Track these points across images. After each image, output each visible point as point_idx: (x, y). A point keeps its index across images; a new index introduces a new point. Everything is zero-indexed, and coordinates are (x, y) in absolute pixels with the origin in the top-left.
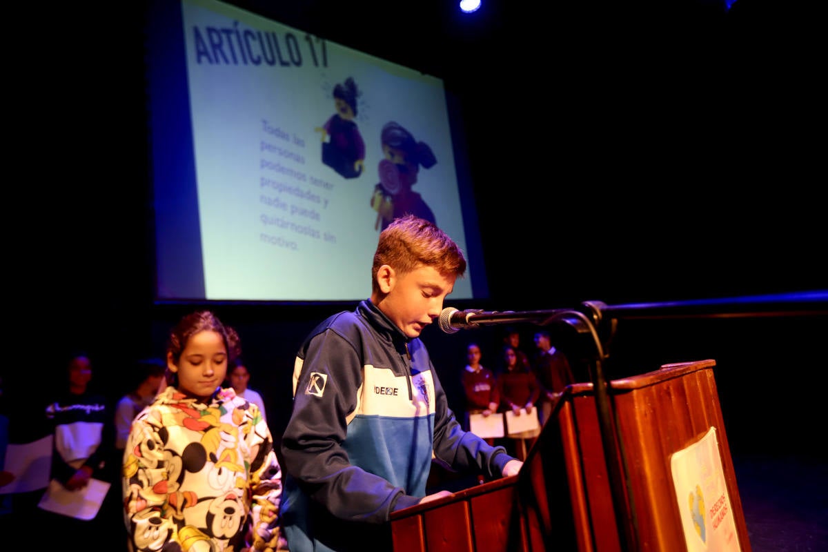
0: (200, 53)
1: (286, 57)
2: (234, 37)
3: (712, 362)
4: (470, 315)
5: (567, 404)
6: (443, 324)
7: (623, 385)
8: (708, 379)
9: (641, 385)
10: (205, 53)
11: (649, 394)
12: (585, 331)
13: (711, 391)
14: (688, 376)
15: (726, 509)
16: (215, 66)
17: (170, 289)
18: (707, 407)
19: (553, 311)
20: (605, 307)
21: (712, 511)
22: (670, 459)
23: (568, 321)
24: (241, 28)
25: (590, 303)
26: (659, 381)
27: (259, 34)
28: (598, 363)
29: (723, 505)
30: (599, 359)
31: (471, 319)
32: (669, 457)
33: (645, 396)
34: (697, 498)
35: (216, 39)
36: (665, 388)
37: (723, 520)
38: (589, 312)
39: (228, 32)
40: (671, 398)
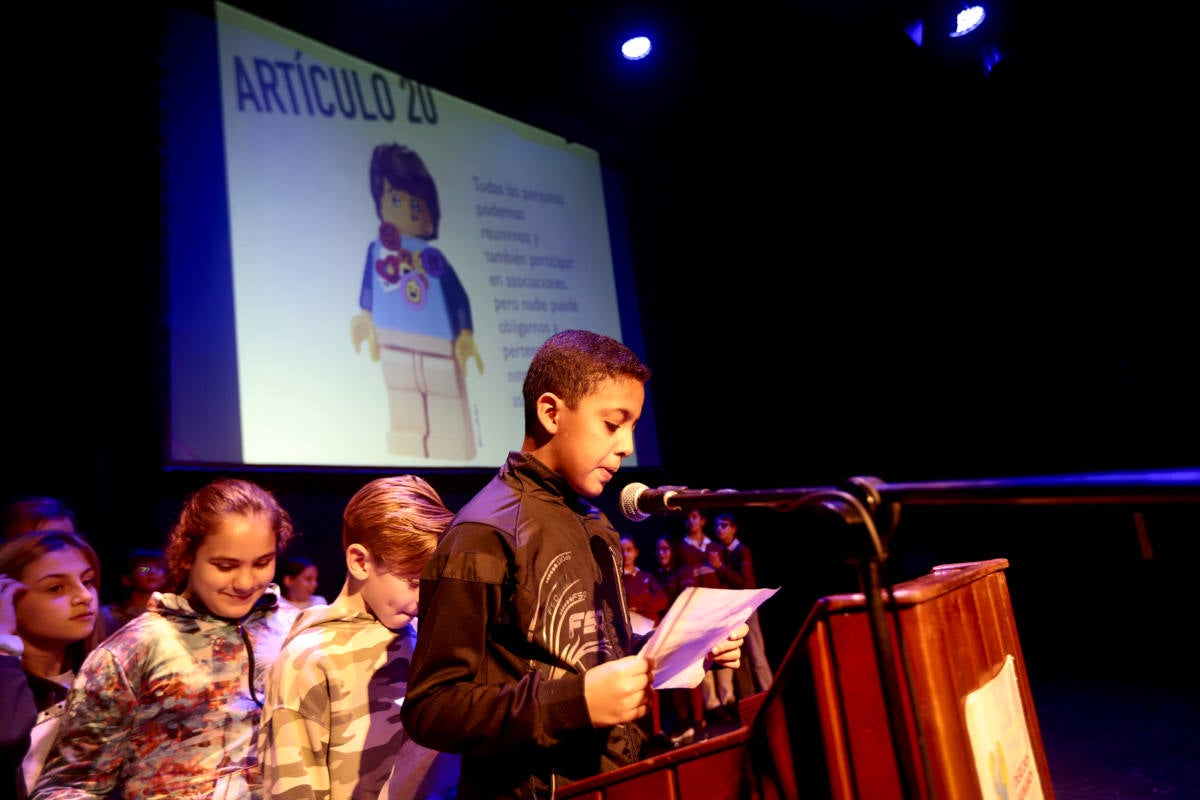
0: (242, 97)
1: (372, 108)
2: (294, 75)
3: (1004, 563)
4: (669, 494)
5: (820, 626)
6: (627, 506)
7: (902, 599)
8: (1000, 587)
9: (924, 599)
10: (252, 96)
11: (934, 611)
12: (857, 520)
13: (1004, 604)
14: (977, 583)
15: (1031, 773)
16: (265, 115)
17: (187, 448)
18: (1001, 627)
19: (803, 490)
20: (885, 486)
21: (1016, 777)
22: (964, 704)
23: (831, 506)
24: (306, 64)
25: (860, 480)
26: (946, 591)
27: (332, 72)
28: (873, 566)
29: (1028, 769)
30: (877, 561)
31: (671, 500)
32: (962, 702)
33: (930, 612)
34: (999, 760)
35: (268, 78)
36: (952, 600)
37: (1030, 791)
38: (861, 493)
39: (286, 67)
40: (959, 615)
